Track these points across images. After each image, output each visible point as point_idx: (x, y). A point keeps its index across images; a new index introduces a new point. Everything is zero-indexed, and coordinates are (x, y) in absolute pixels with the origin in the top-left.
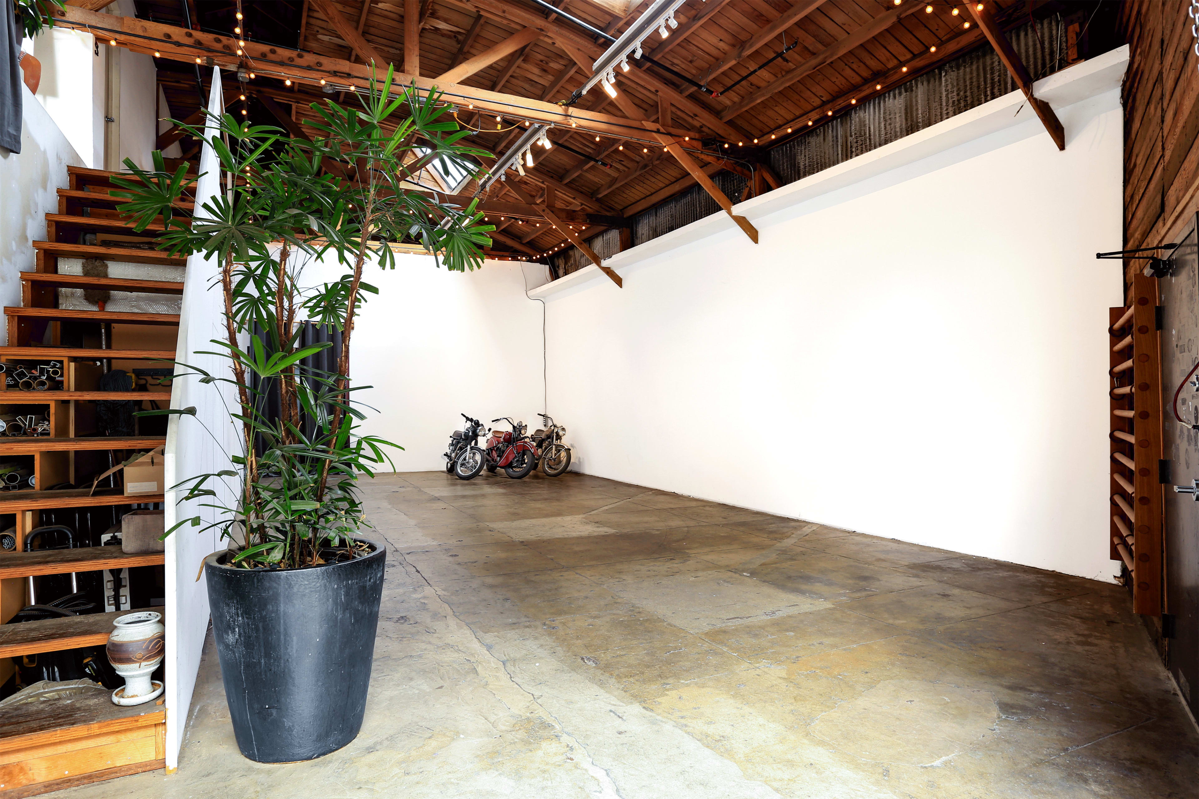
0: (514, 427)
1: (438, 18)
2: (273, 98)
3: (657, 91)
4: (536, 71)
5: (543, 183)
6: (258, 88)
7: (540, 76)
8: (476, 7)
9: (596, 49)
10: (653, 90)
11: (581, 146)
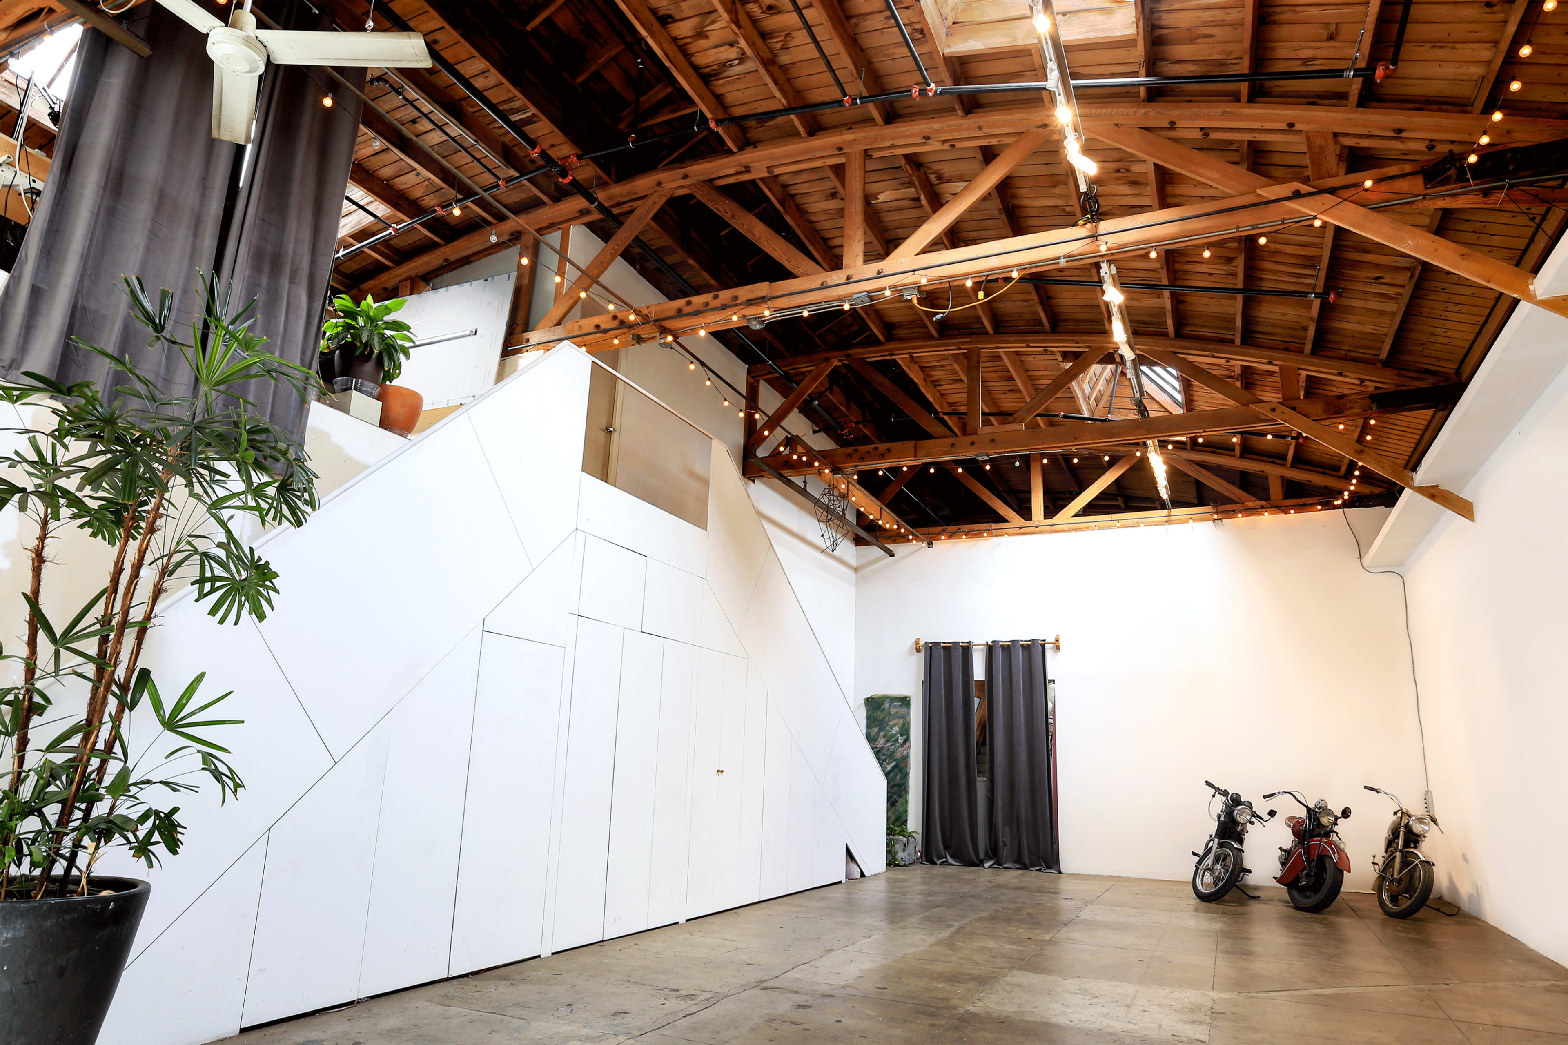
0: (1309, 810)
1: (949, 181)
2: (864, 358)
3: (1291, 125)
4: (1125, 189)
5: (1270, 363)
6: (845, 353)
7: (1137, 195)
8: (944, 142)
9: (1143, 111)
10: (1284, 126)
11: (1293, 280)
